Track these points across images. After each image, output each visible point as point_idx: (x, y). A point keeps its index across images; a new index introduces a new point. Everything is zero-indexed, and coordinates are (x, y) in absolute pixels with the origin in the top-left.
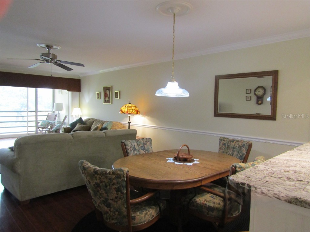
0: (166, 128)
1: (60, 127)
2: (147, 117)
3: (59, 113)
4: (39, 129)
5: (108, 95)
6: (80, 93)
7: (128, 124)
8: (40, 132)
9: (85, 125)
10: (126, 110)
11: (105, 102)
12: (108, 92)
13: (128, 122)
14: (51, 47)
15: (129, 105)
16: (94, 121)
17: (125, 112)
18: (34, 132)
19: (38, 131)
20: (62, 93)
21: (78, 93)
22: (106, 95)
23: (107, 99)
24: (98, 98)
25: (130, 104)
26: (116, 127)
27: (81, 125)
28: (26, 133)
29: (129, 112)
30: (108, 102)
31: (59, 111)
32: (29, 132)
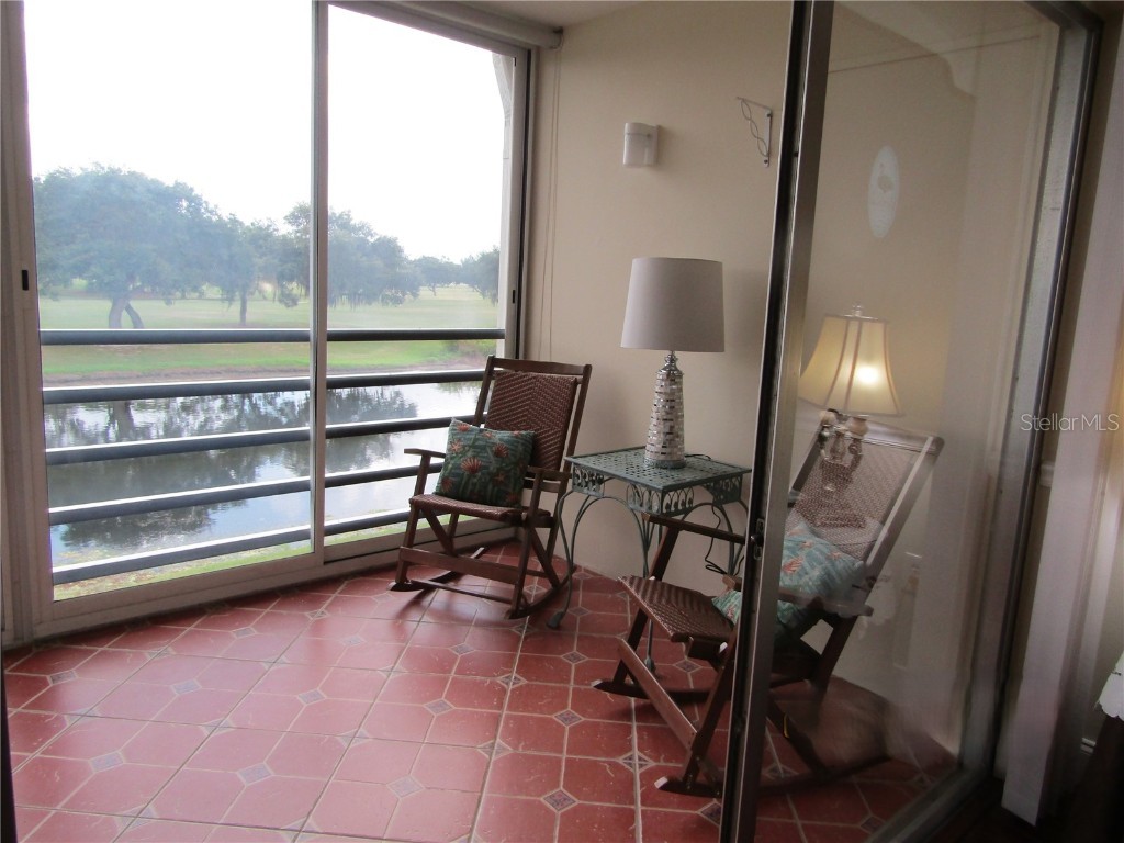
31: (678, 354)
32: (329, 540)
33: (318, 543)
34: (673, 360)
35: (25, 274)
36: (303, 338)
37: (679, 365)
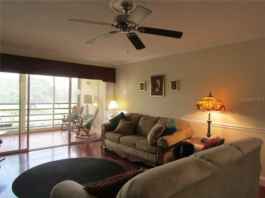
0: (261, 130)
1: (91, 122)
2: (231, 114)
3: (87, 106)
4: (65, 123)
5: (159, 86)
6: (115, 83)
7: (208, 124)
8: (66, 125)
9: (130, 122)
10: (211, 106)
11: (154, 93)
12: (158, 82)
13: (208, 122)
14: (130, 6)
15: (211, 98)
16: (141, 117)
17: (210, 108)
18: (61, 126)
19: (64, 124)
20: (89, 84)
21: (112, 84)
22: (154, 86)
23: (157, 90)
24: (143, 89)
25: (210, 96)
26: (182, 127)
27: (126, 122)
28: (52, 127)
29: (215, 108)
30: (160, 93)
31: (88, 104)
32: (54, 126)
33: (53, 126)
34: (87, 105)
35: (25, 98)
36: (52, 104)
37: (88, 105)
